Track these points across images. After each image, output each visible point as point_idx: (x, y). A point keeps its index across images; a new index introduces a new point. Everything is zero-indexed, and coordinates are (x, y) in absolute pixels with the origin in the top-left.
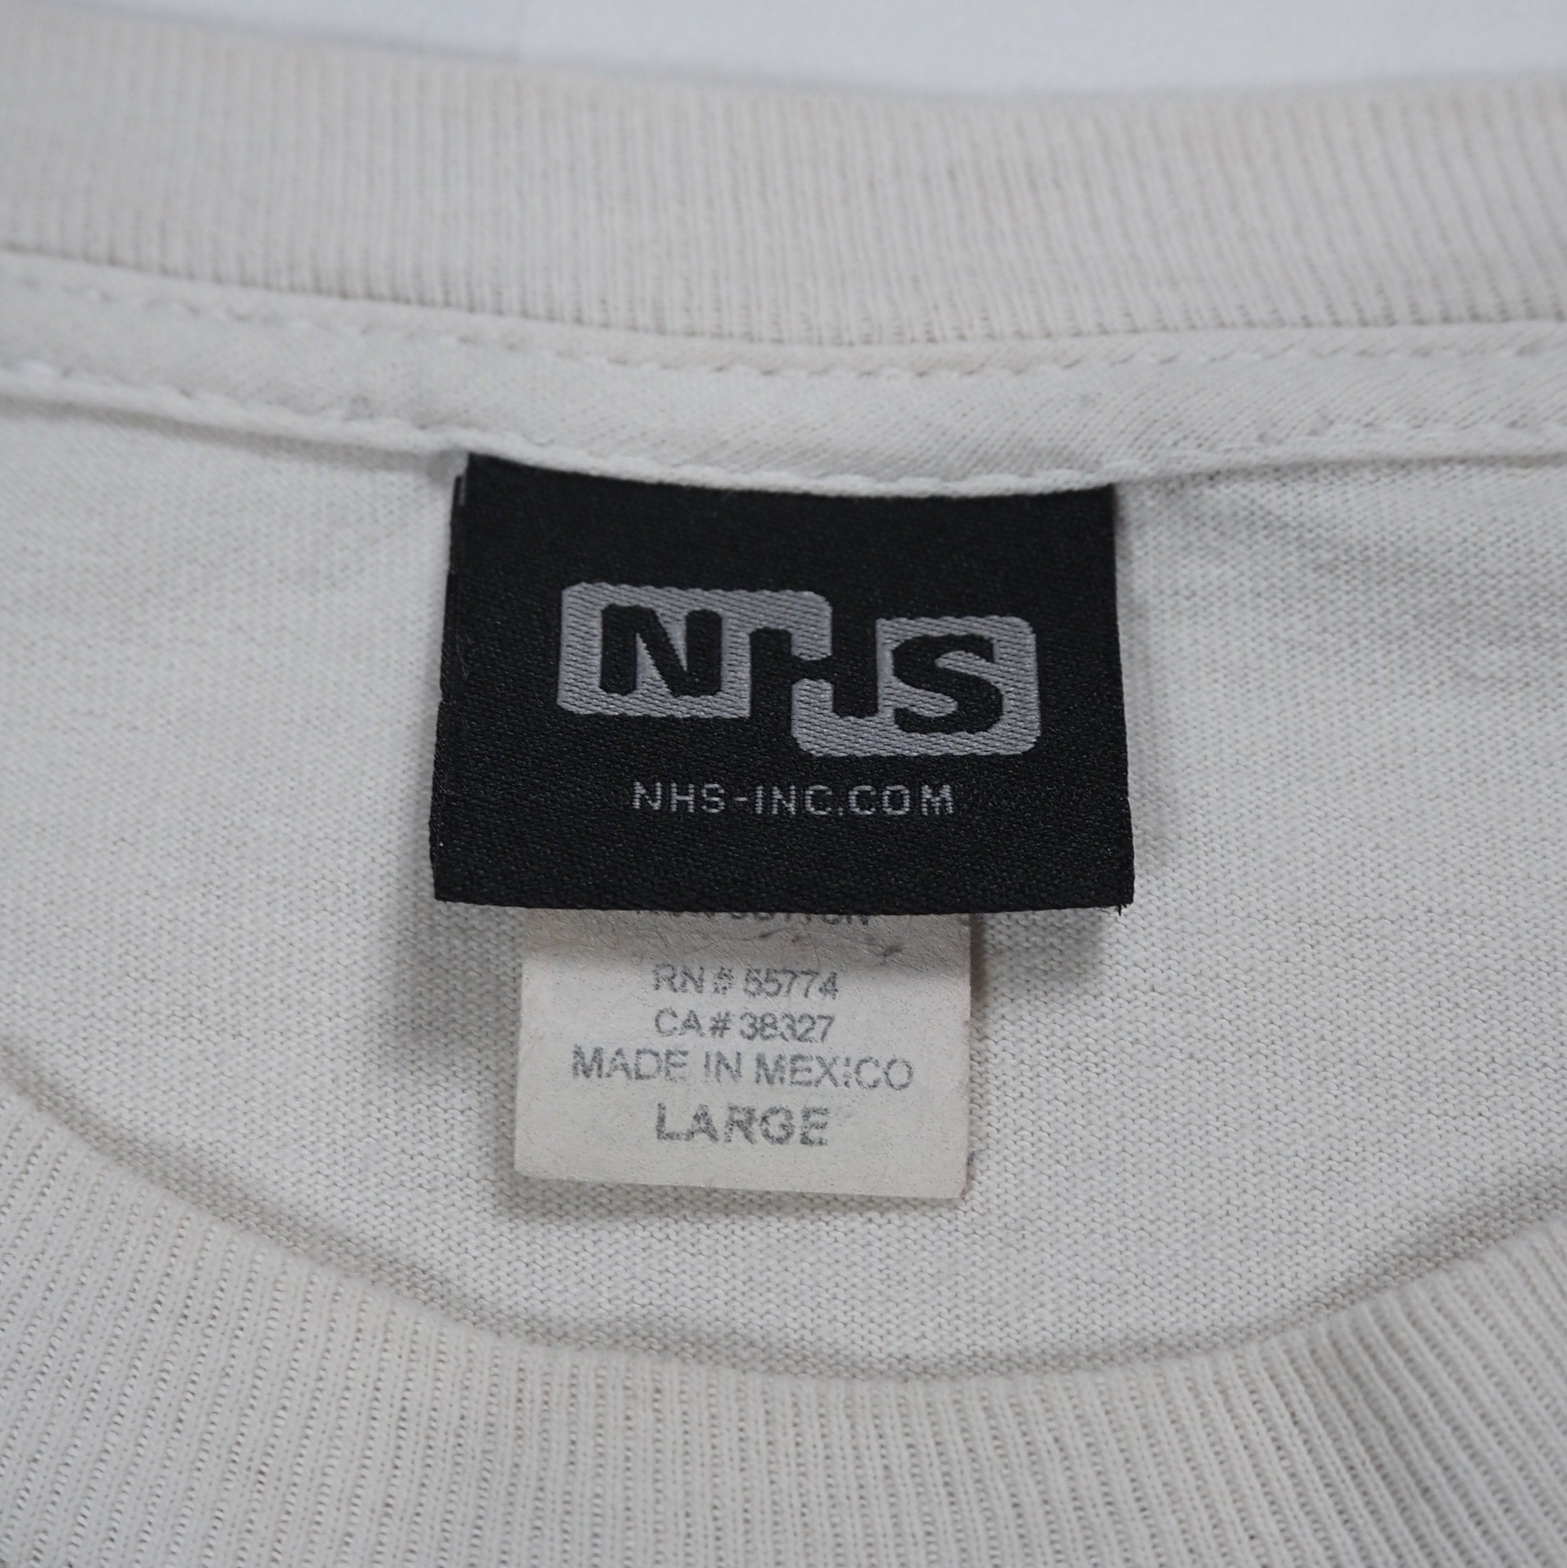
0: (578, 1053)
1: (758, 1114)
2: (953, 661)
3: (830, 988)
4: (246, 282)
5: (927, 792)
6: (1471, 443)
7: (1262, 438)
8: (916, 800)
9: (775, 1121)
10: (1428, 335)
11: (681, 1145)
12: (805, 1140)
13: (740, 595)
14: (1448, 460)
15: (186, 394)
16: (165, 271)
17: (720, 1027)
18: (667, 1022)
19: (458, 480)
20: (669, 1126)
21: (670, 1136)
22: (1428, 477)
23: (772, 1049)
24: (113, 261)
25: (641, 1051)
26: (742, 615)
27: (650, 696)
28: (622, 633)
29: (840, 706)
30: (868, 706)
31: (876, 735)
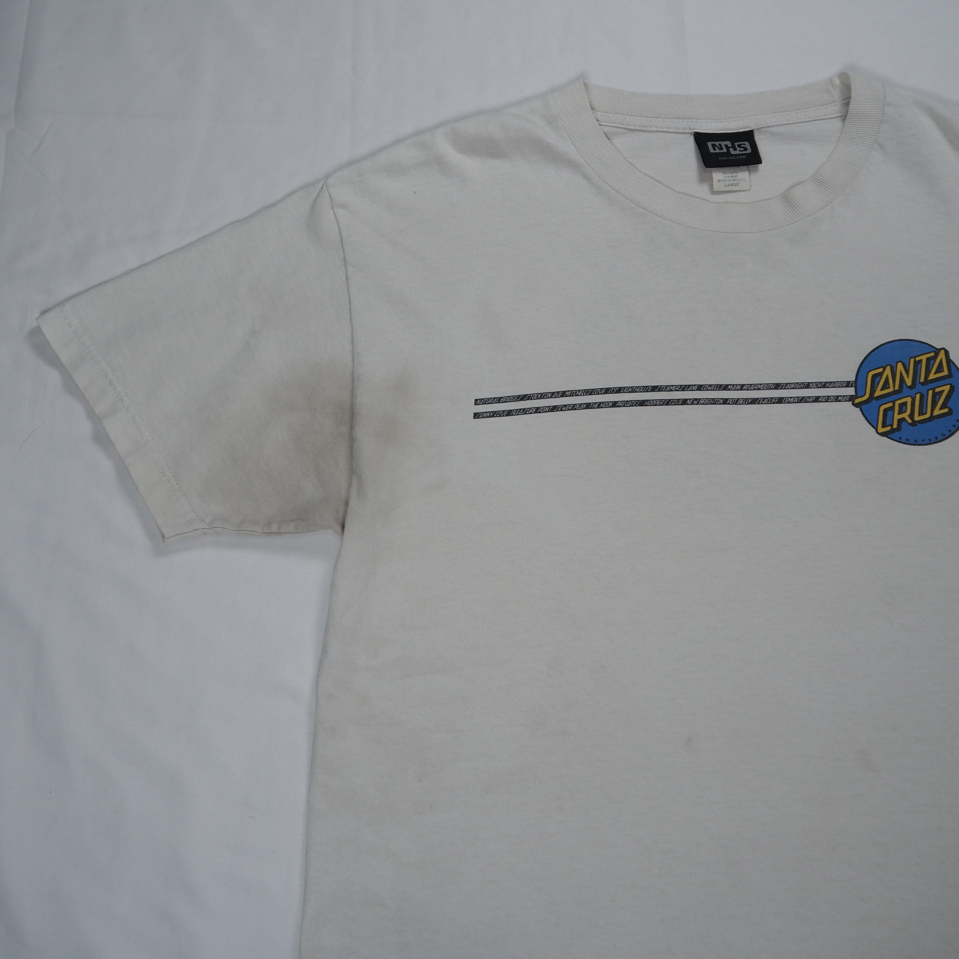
0: (718, 180)
1: (733, 183)
2: (742, 146)
4: (670, 119)
5: (743, 156)
6: (784, 123)
7: (766, 124)
8: (743, 157)
9: (735, 184)
12: (737, 186)
15: (668, 129)
16: (662, 118)
17: (729, 177)
18: (725, 177)
19: (694, 135)
20: (726, 185)
21: (726, 186)
23: (734, 178)
24: (657, 118)
25: (723, 180)
26: (723, 143)
27: (718, 151)
28: (713, 145)
29: (734, 150)
30: (736, 150)
31: (737, 152)
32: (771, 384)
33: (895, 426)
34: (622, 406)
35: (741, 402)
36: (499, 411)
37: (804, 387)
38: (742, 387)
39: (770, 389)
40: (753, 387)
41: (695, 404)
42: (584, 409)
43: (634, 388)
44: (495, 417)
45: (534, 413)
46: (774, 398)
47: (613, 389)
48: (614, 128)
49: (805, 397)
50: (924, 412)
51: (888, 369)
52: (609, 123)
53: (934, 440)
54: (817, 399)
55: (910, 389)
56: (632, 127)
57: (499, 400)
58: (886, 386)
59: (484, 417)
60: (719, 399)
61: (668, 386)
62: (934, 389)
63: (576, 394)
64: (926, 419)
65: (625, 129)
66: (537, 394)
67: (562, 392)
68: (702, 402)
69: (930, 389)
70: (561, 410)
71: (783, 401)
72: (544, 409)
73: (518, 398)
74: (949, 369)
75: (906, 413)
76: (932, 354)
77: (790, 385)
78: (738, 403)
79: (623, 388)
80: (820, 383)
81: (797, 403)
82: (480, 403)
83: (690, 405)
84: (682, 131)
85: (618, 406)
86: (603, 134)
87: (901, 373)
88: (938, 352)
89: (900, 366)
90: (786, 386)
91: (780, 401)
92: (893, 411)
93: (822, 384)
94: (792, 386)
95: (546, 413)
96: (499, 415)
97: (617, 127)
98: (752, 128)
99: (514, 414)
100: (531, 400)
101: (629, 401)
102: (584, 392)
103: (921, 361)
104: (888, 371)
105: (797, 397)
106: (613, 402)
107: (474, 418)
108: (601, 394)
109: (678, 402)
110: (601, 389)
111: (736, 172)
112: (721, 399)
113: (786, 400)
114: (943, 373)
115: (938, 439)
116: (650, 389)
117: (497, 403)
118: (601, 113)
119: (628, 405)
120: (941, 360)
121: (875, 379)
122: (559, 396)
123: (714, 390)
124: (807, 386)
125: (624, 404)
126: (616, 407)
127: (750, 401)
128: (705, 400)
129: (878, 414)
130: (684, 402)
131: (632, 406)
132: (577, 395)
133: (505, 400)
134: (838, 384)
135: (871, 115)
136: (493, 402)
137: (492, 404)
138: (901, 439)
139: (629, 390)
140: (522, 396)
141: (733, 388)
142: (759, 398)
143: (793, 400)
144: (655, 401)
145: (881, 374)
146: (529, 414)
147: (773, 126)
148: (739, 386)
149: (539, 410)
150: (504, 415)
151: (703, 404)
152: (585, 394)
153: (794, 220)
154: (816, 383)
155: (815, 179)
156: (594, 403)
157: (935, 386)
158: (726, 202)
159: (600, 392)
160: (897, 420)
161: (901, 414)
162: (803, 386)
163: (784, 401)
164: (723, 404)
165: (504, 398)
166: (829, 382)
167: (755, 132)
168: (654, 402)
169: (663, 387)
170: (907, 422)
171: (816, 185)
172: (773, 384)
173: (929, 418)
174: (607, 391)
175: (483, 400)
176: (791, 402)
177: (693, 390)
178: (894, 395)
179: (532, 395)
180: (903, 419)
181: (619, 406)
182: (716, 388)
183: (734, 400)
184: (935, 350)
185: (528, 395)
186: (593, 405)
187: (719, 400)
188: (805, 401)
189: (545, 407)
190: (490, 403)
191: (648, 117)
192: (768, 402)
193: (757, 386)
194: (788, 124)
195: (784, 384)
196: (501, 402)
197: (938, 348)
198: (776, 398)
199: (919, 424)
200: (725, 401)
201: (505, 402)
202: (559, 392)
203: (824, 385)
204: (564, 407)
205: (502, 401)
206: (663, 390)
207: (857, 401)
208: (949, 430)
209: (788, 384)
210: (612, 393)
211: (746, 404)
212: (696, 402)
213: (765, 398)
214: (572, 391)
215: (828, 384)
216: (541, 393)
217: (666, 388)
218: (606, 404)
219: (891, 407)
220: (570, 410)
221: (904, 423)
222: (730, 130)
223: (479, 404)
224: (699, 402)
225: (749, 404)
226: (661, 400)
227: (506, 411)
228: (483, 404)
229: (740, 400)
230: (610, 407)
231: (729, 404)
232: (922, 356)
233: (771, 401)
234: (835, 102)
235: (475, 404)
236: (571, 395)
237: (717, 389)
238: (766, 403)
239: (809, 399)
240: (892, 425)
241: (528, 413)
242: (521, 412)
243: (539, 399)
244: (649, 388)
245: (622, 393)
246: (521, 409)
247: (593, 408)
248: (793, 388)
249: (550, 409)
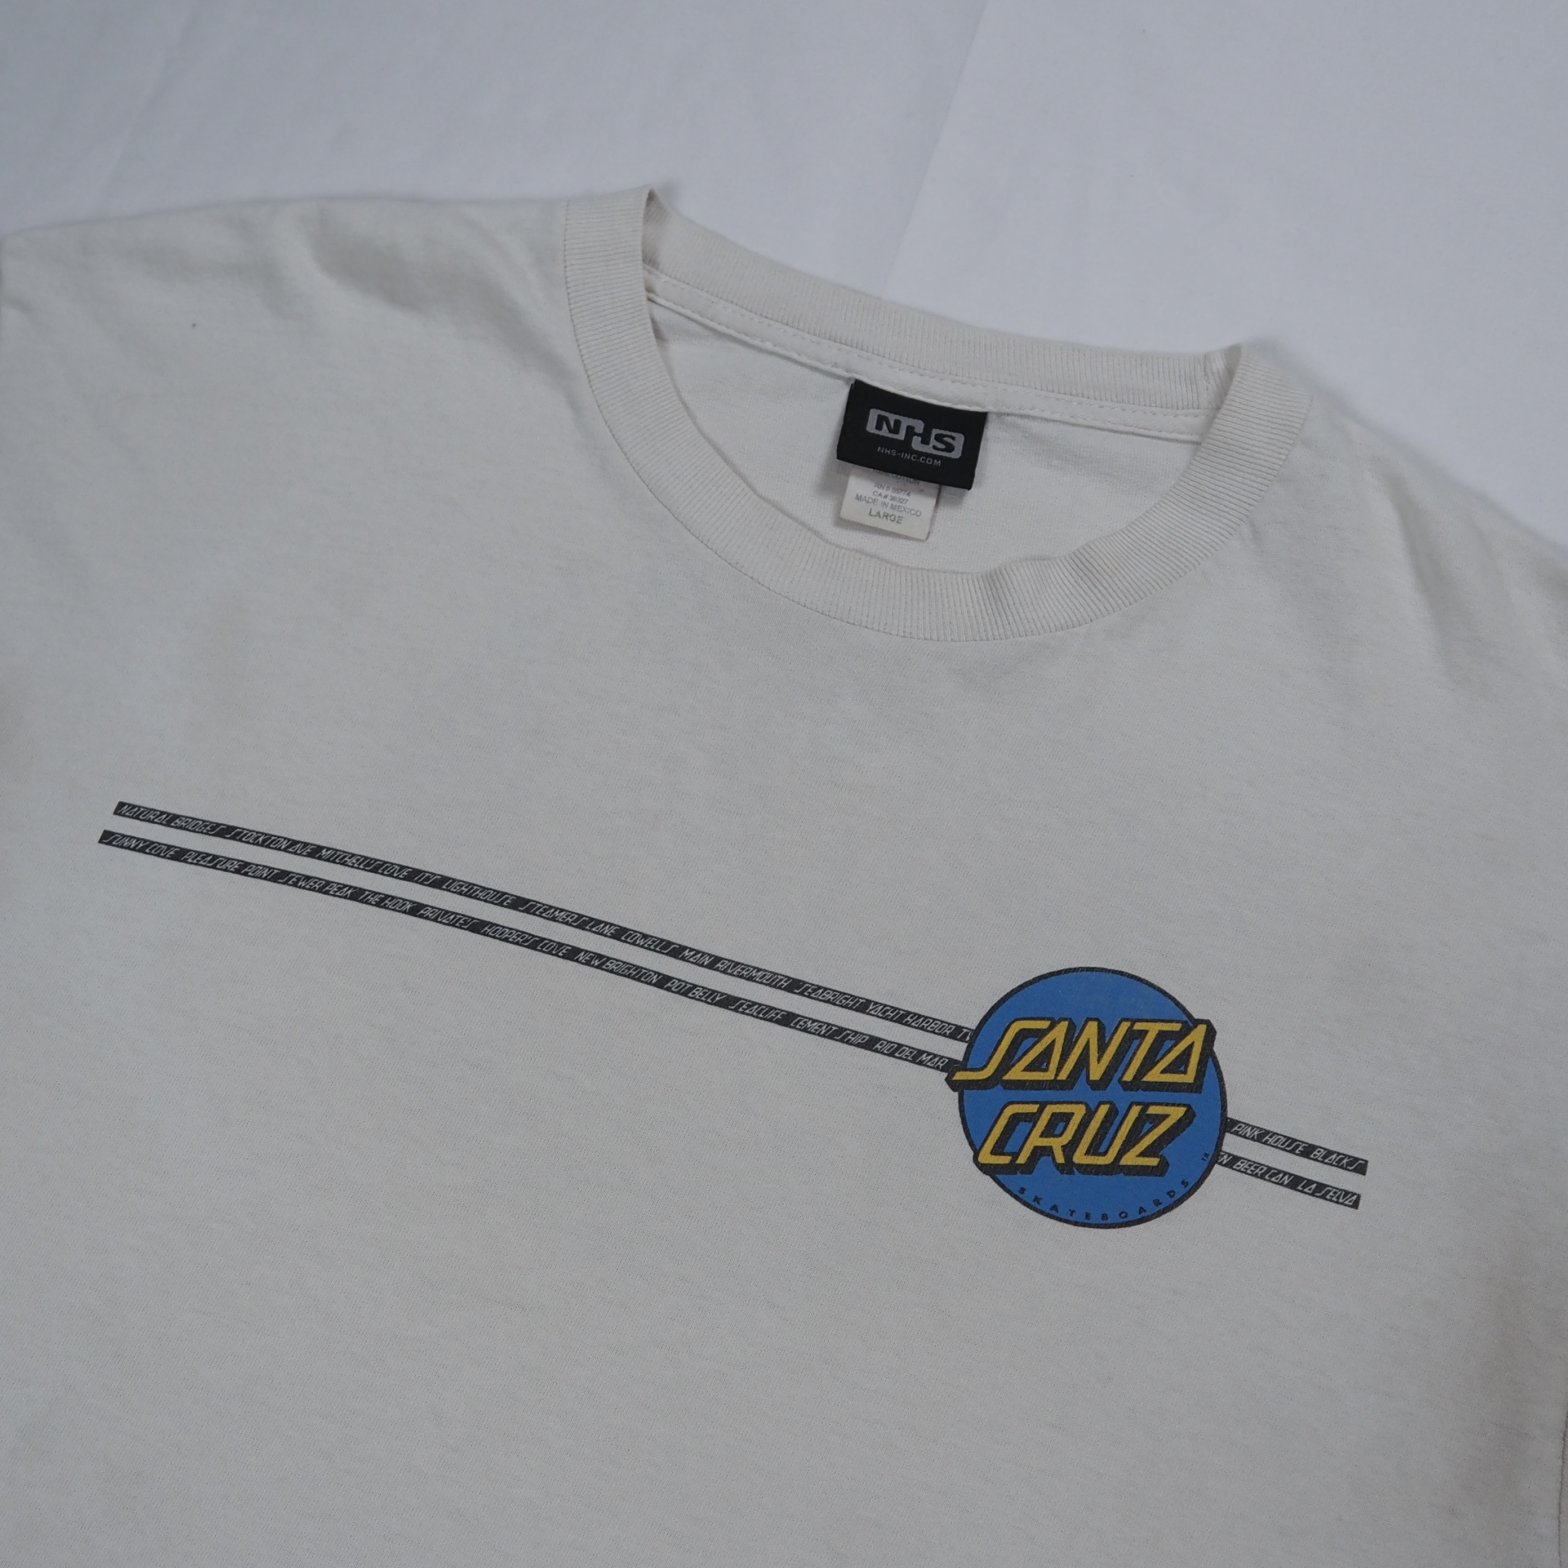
0: (857, 495)
1: (890, 515)
2: (946, 439)
3: (909, 494)
4: (814, 334)
5: (936, 461)
7: (1020, 408)
8: (933, 462)
9: (893, 517)
10: (1059, 396)
11: (873, 518)
12: (898, 522)
13: (906, 418)
14: (1057, 421)
15: (799, 355)
16: (797, 329)
17: (886, 497)
18: (875, 494)
19: (852, 384)
20: (872, 513)
21: (872, 515)
22: (1052, 423)
23: (895, 503)
24: (786, 324)
25: (869, 498)
26: (906, 422)
27: (884, 432)
28: (881, 420)
29: (922, 442)
30: (928, 444)
31: (928, 449)
32: (782, 977)
33: (1022, 1160)
34: (432, 918)
35: (698, 993)
36: (160, 844)
37: (854, 1008)
38: (714, 963)
39: (775, 986)
40: (739, 970)
41: (593, 966)
42: (345, 897)
43: (475, 887)
44: (147, 853)
45: (232, 872)
46: (776, 1009)
47: (427, 875)
48: (681, 318)
49: (846, 1029)
50: (1102, 1149)
51: (1062, 1028)
52: (675, 304)
53: (1096, 1219)
54: (871, 1043)
55: (1091, 1088)
56: (722, 329)
57: (170, 820)
58: (1040, 1064)
59: (122, 847)
60: (651, 973)
61: (551, 907)
62: (1146, 1106)
63: (344, 860)
64: (1100, 1165)
65: (705, 326)
66: (258, 833)
67: (315, 847)
68: (610, 965)
69: (1138, 1104)
70: (295, 885)
71: (794, 1022)
72: (258, 869)
73: (213, 829)
74: (1200, 1073)
75: (1060, 1139)
76: (1176, 1027)
77: (822, 993)
78: (690, 995)
79: (451, 881)
80: (895, 1009)
81: (824, 1036)
82: (127, 814)
83: (583, 964)
84: (827, 368)
85: (421, 916)
86: (649, 320)
87: (1087, 1046)
88: (1191, 1025)
89: (1091, 1031)
90: (814, 990)
91: (787, 1019)
92: (1031, 1124)
93: (898, 1013)
94: (827, 996)
95: (259, 880)
96: (155, 851)
97: (689, 318)
98: (984, 407)
99: (190, 861)
100: (239, 843)
101: (450, 912)
102: (363, 862)
103: (1145, 1033)
104: (1059, 1032)
105: (829, 1024)
106: (414, 902)
107: (100, 842)
108: (397, 877)
109: (558, 949)
110: (402, 868)
111: (906, 491)
112: (656, 973)
113: (801, 1023)
114: (1183, 1075)
115: (1107, 1219)
116: (509, 901)
117: (163, 825)
118: (667, 278)
119: (444, 921)
120: (1191, 1046)
121: (1022, 1041)
122: (304, 853)
123: (649, 949)
124: (863, 1006)
125: (437, 917)
126: (416, 916)
127: (718, 999)
128: (619, 965)
129: (996, 1122)
130: (572, 954)
131: (454, 925)
132: (344, 864)
133: (183, 823)
134: (933, 1025)
135: (1257, 455)
136: (156, 820)
137: (150, 824)
138: (1023, 1193)
139: (463, 888)
140: (225, 827)
141: (694, 957)
142: (740, 999)
143: (816, 1028)
144: (508, 930)
145: (1040, 1034)
146: (221, 869)
147: (1035, 418)
148: (707, 958)
149: (246, 870)
150: (168, 856)
151: (611, 971)
152: (361, 867)
153: (990, 634)
154: (886, 1006)
155: (1076, 560)
156: (373, 892)
157: (1150, 1101)
158: (862, 552)
159: (396, 872)
160: (1032, 1148)
161: (1046, 1137)
162: (852, 1003)
163: (796, 1024)
164: (655, 985)
165: (184, 818)
166: (915, 1014)
167: (991, 418)
168: (505, 931)
169: (539, 905)
170: (1054, 1159)
171: (1073, 572)
172: (786, 979)
173: (1106, 1165)
174: (414, 875)
175: (136, 809)
176: (809, 1030)
177: (602, 934)
178: (1050, 1089)
179: (245, 832)
180: (1048, 1151)
181: (425, 916)
182: (656, 946)
183: (684, 984)
184: (1185, 1018)
185: (238, 830)
186: (368, 895)
187: (650, 975)
188: (844, 1038)
189: (264, 866)
190: (149, 821)
191: (766, 317)
192: (758, 1013)
193: (748, 970)
194: (1073, 425)
195: (810, 986)
196: (173, 824)
197: (1196, 1016)
198: (779, 1011)
199: (1080, 1172)
200: (663, 982)
201: (181, 828)
202: (308, 844)
203: (901, 1017)
204: (303, 880)
205: (176, 823)
206: (537, 913)
207: (960, 1076)
208: (1141, 1208)
209: (820, 988)
210: (421, 883)
211: (706, 1002)
212: (600, 961)
213: (756, 1003)
214: (337, 850)
215: (911, 1018)
216: (266, 835)
217: (545, 910)
218: (398, 902)
219: (1033, 1114)
220: (314, 890)
221: (1045, 1160)
222: (935, 398)
223: (124, 815)
224: (603, 963)
225: (715, 1004)
226: (523, 933)
227: (175, 847)
228: (132, 817)
229: (698, 990)
230: (405, 912)
231: (669, 989)
232: (1149, 1024)
233: (764, 1014)
234: (1198, 408)
235: (115, 813)
236: (332, 859)
237: (658, 949)
238: (752, 1015)
239: (853, 1036)
240: (1015, 1155)
241: (220, 867)
242: (205, 862)
243: (257, 844)
244: (507, 898)
245: (444, 890)
246: (208, 855)
247: (366, 903)
248: (828, 1001)
249: (273, 874)
